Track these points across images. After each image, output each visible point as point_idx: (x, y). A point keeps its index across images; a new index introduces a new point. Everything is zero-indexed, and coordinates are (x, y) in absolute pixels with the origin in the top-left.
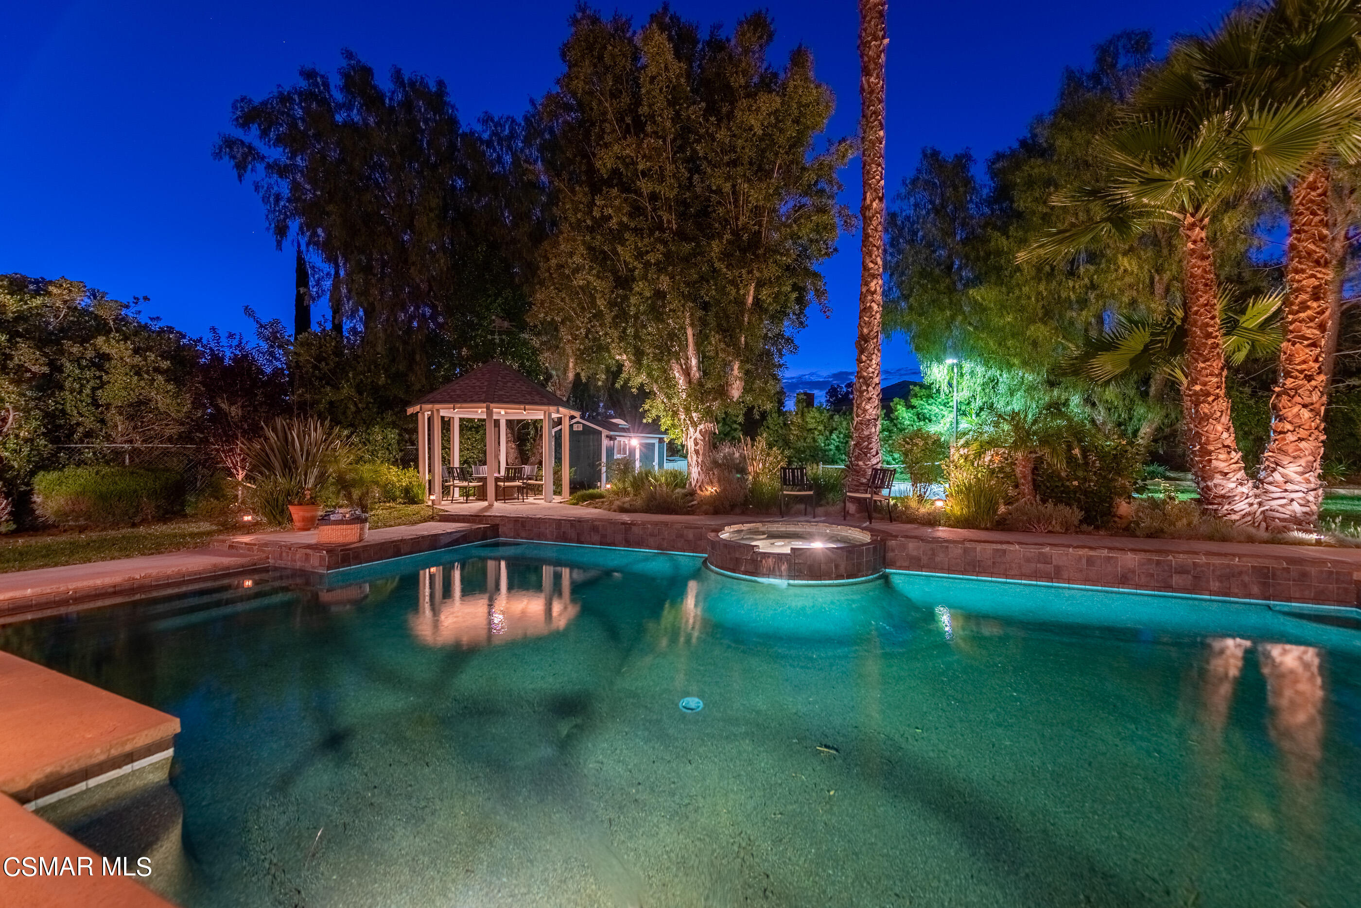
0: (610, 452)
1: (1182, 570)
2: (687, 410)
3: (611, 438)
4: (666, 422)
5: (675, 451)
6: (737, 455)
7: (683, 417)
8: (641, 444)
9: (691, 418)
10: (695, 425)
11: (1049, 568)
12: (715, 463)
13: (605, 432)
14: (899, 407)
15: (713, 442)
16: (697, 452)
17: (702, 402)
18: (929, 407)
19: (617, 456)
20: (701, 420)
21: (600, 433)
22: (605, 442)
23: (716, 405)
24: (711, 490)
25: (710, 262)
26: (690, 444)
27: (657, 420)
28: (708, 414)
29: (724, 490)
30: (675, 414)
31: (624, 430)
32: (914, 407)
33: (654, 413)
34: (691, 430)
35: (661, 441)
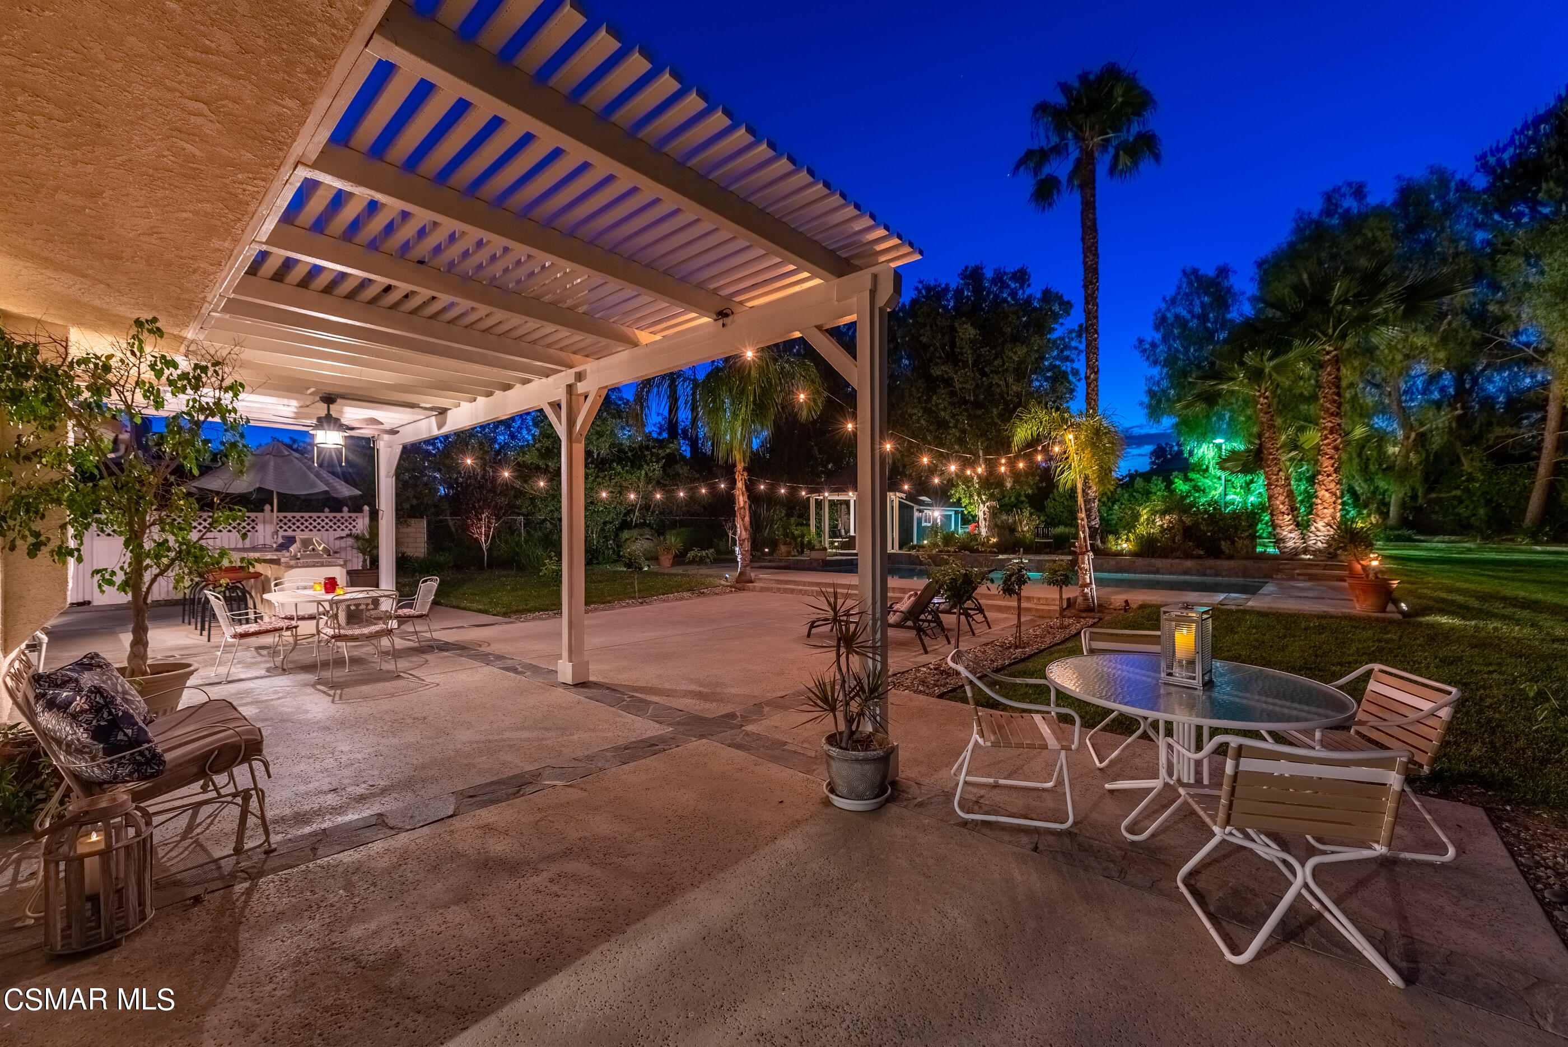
0: (919, 520)
1: (1211, 568)
2: (979, 495)
3: (921, 511)
4: (965, 501)
5: (968, 519)
6: (1010, 521)
7: (976, 498)
8: (942, 516)
9: (981, 499)
10: (984, 503)
11: (1154, 569)
12: (996, 525)
13: (916, 507)
14: (1176, 480)
15: (994, 513)
16: (985, 519)
17: (989, 489)
18: (1203, 480)
19: (924, 524)
20: (987, 500)
21: (912, 507)
22: (916, 514)
23: (996, 491)
24: (994, 540)
25: (992, 418)
26: (981, 515)
27: (960, 499)
28: (991, 497)
29: (1000, 540)
30: (971, 496)
31: (928, 505)
32: (1192, 480)
33: (957, 495)
34: (981, 506)
35: (956, 513)
